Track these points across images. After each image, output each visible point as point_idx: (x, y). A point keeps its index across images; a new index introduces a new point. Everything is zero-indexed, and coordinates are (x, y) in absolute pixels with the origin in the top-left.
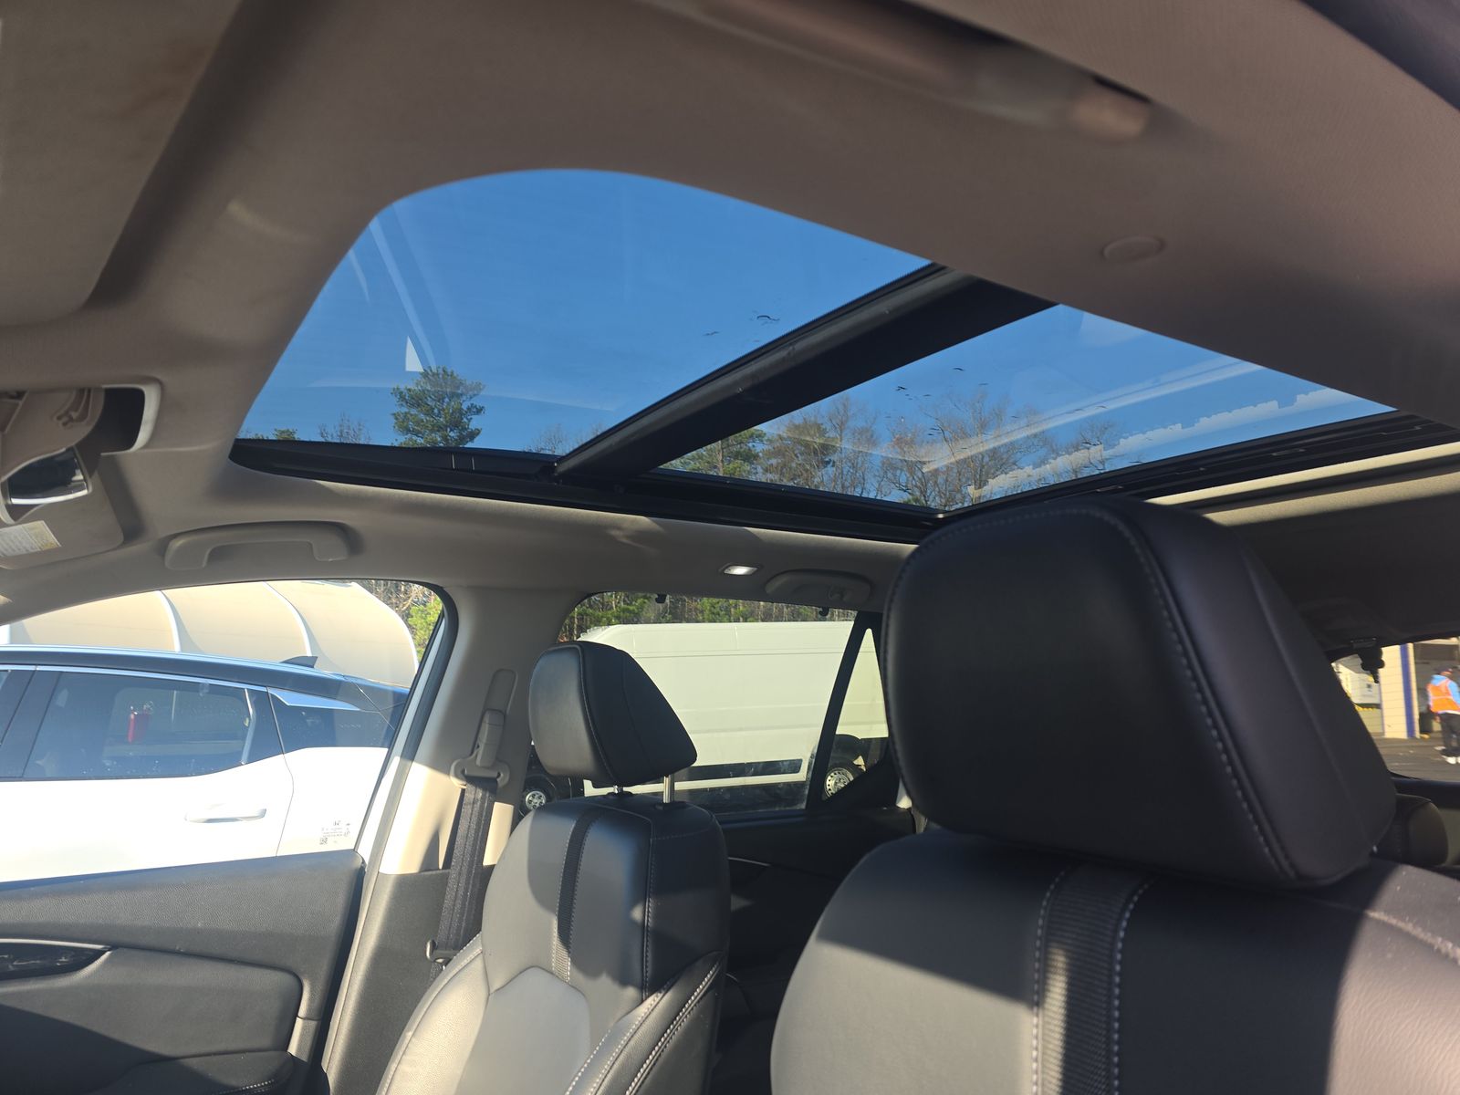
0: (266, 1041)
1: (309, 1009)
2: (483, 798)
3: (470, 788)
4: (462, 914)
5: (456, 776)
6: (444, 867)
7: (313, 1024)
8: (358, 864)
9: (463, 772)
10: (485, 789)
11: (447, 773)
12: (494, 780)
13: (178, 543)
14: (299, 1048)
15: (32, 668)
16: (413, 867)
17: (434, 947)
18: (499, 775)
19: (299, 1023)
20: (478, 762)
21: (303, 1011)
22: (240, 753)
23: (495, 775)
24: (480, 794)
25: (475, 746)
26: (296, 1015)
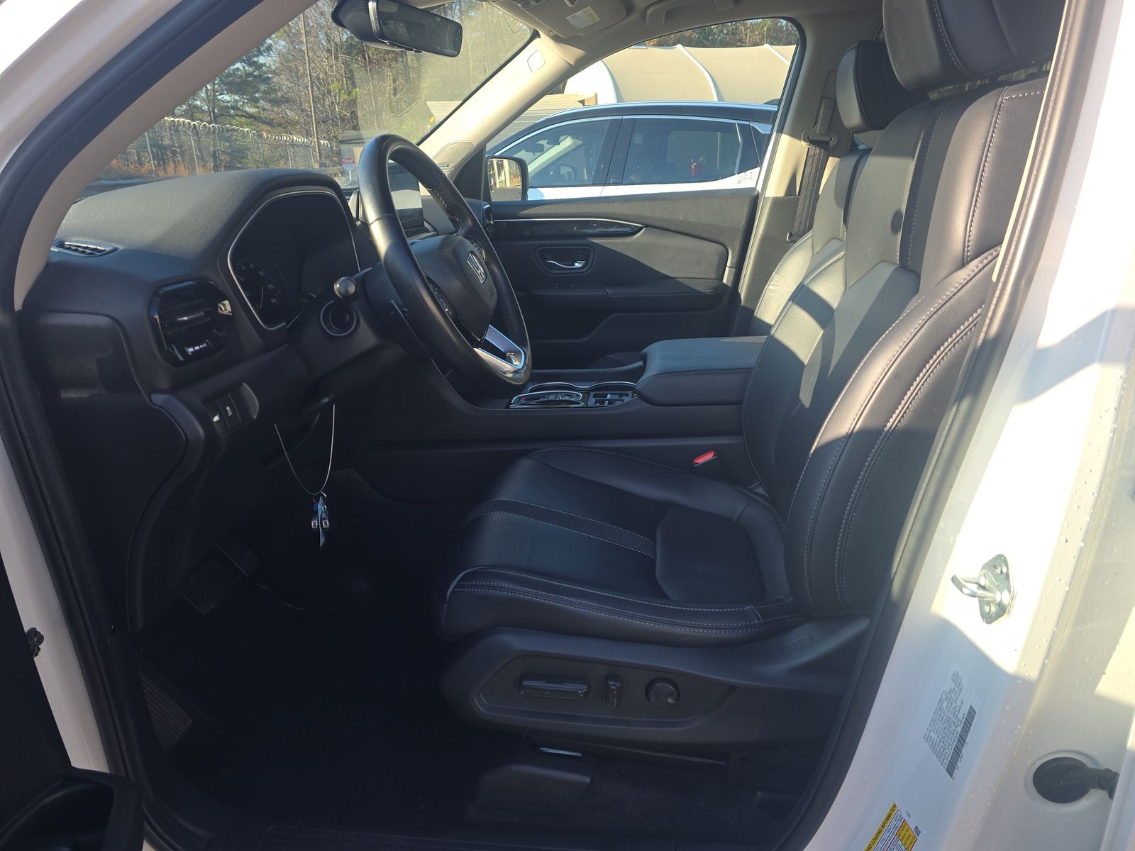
0: (712, 275)
1: (732, 263)
2: (820, 153)
3: (813, 147)
4: (807, 219)
5: (804, 140)
6: (799, 195)
7: (734, 270)
8: (756, 193)
9: (809, 137)
10: (821, 148)
11: (800, 139)
12: (827, 143)
13: (650, 11)
14: (727, 281)
15: (620, 117)
16: (781, 194)
17: (791, 235)
18: (831, 140)
19: (727, 269)
20: (817, 131)
21: (729, 263)
22: (734, 169)
23: (828, 139)
24: (818, 150)
25: (816, 122)
26: (726, 265)
